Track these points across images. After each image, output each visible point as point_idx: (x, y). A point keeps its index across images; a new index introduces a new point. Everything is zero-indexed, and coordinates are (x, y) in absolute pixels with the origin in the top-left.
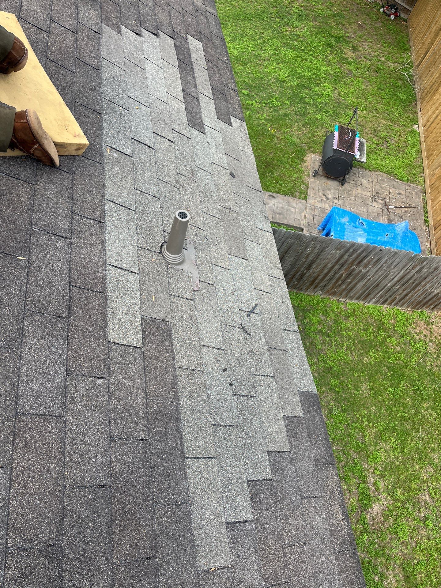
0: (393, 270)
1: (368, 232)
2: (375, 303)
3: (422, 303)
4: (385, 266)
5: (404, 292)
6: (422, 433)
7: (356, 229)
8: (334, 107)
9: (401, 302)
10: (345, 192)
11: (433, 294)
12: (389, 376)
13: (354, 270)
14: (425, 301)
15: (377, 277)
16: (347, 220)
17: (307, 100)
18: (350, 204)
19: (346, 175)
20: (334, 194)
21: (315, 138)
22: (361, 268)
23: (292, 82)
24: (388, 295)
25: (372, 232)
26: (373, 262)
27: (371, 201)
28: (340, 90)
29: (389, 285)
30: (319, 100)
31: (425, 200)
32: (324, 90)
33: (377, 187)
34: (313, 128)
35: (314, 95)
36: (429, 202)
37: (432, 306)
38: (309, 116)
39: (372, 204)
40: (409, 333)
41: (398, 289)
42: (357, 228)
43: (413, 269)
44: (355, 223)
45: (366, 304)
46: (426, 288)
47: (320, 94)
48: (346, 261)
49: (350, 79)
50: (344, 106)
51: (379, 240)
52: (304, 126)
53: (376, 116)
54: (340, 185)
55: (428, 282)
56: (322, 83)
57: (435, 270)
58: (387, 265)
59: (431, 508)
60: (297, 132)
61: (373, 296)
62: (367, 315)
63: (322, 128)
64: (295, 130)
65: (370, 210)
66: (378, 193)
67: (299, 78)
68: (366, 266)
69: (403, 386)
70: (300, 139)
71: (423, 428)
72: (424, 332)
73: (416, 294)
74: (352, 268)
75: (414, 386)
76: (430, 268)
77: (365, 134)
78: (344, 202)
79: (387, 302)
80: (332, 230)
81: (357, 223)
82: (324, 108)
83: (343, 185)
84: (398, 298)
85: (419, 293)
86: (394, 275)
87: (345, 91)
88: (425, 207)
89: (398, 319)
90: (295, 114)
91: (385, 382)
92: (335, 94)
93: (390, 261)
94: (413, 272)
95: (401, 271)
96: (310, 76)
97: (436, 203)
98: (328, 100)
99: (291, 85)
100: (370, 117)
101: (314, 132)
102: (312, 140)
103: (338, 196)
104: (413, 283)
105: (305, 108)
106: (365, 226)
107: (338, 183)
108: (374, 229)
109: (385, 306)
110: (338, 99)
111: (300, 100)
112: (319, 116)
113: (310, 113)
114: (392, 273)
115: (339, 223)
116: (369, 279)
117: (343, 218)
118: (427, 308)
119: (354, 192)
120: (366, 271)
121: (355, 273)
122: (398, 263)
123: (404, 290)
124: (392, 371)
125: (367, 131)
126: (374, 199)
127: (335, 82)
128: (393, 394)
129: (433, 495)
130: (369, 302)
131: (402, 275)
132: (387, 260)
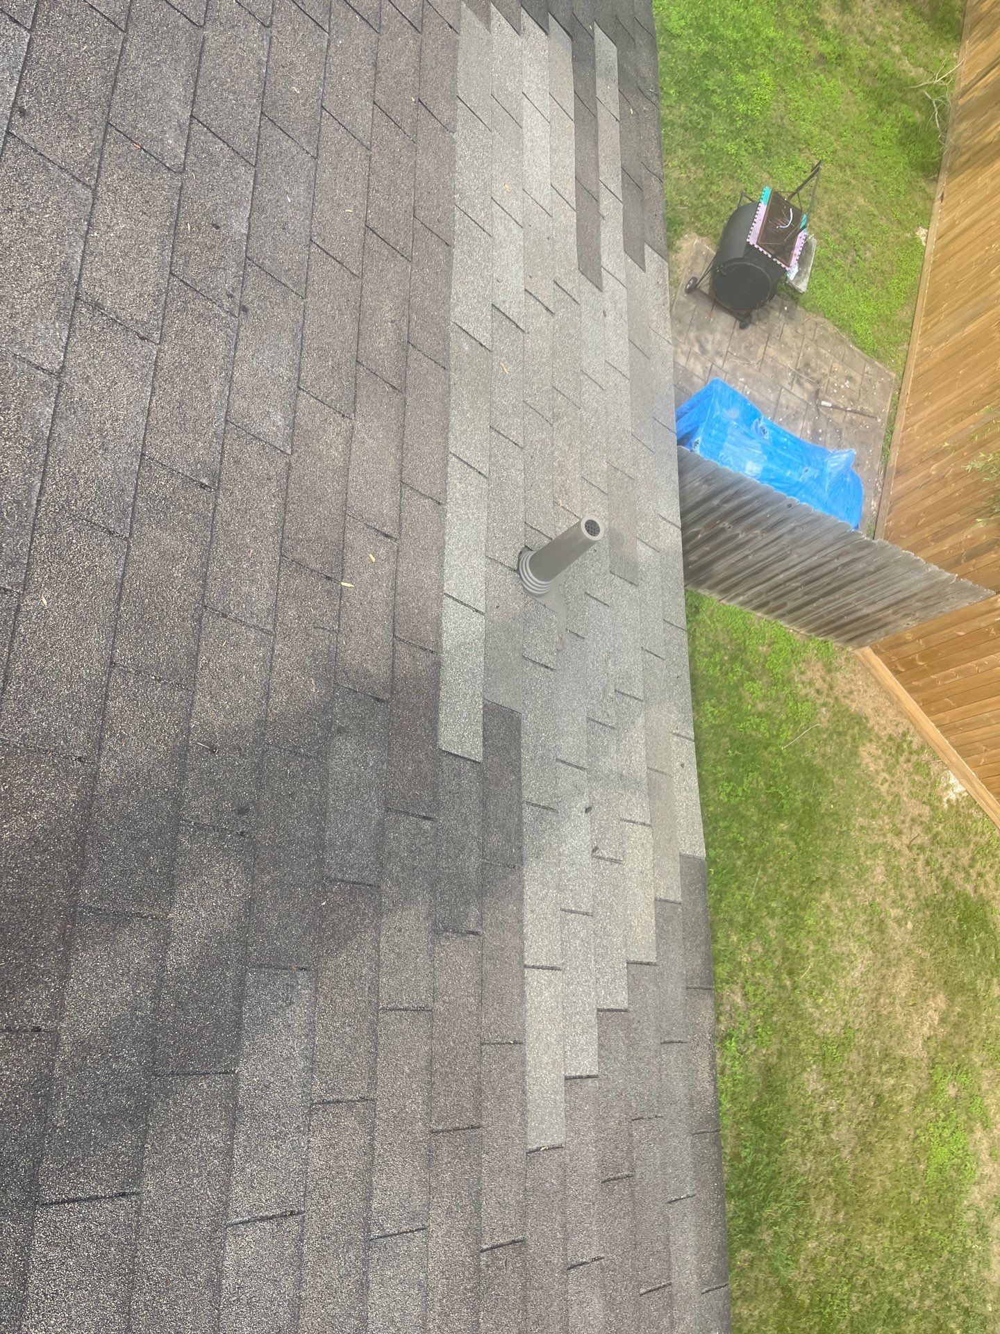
0: (799, 550)
1: (771, 456)
2: (743, 604)
3: (832, 626)
4: (786, 540)
5: (806, 597)
6: (761, 879)
7: (748, 442)
8: (769, 135)
9: (793, 614)
10: (743, 345)
11: (859, 614)
12: (731, 758)
13: (723, 530)
14: (837, 624)
15: (763, 554)
16: (736, 417)
17: (716, 99)
18: (746, 375)
19: (755, 308)
20: (720, 343)
21: (711, 200)
22: (738, 531)
23: (693, 44)
24: (773, 595)
25: (779, 456)
26: (765, 526)
27: (790, 380)
28: (790, 96)
29: (782, 576)
30: (742, 107)
31: (895, 406)
32: (757, 86)
33: (810, 350)
34: (712, 173)
35: (733, 92)
36: (902, 412)
37: (847, 637)
38: (710, 141)
39: (788, 387)
40: (790, 681)
41: (798, 587)
42: (752, 438)
43: (838, 557)
44: (749, 425)
45: (723, 601)
46: (850, 601)
47: (746, 92)
48: (713, 510)
49: (818, 75)
50: (790, 138)
51: (788, 478)
52: (694, 161)
53: (849, 184)
54: (737, 326)
55: (858, 589)
56: (755, 67)
57: (878, 570)
58: (791, 537)
59: (741, 1019)
60: (676, 174)
61: (742, 590)
62: (719, 626)
63: (732, 177)
64: (673, 167)
65: (783, 401)
66: (807, 365)
67: (710, 38)
68: (750, 528)
69: (751, 783)
70: (679, 193)
71: (764, 870)
72: (819, 684)
73: (827, 607)
74: (721, 526)
75: (771, 786)
76: (870, 564)
77: (816, 219)
78: (735, 369)
79: (765, 609)
80: (701, 430)
81: (753, 427)
82: (746, 129)
83: (743, 327)
84: (790, 605)
85: (832, 606)
86: (798, 559)
87: (800, 103)
88: (891, 421)
89: (777, 647)
90: (682, 126)
91: (719, 768)
92: (777, 101)
93: (799, 532)
94: (837, 563)
95: (814, 555)
96: (735, 42)
97: (914, 419)
98: (761, 113)
99: (690, 51)
100: (837, 184)
101: (712, 183)
102: (704, 201)
103: (725, 351)
104: (829, 584)
105: (707, 117)
106: (767, 437)
107: (734, 319)
108: (783, 449)
109: (759, 614)
110: (782, 119)
111: (701, 94)
112: (731, 147)
113: (714, 134)
114: (795, 556)
115: (718, 420)
116: (746, 556)
117: (728, 408)
118: (837, 637)
119: (761, 350)
120: (746, 539)
121: (723, 537)
122: (814, 540)
123: (806, 594)
124: (737, 749)
125: (823, 213)
126: (797, 379)
127: (785, 74)
128: (729, 795)
129: (750, 996)
130: (730, 600)
131: (814, 565)
132: (794, 528)
